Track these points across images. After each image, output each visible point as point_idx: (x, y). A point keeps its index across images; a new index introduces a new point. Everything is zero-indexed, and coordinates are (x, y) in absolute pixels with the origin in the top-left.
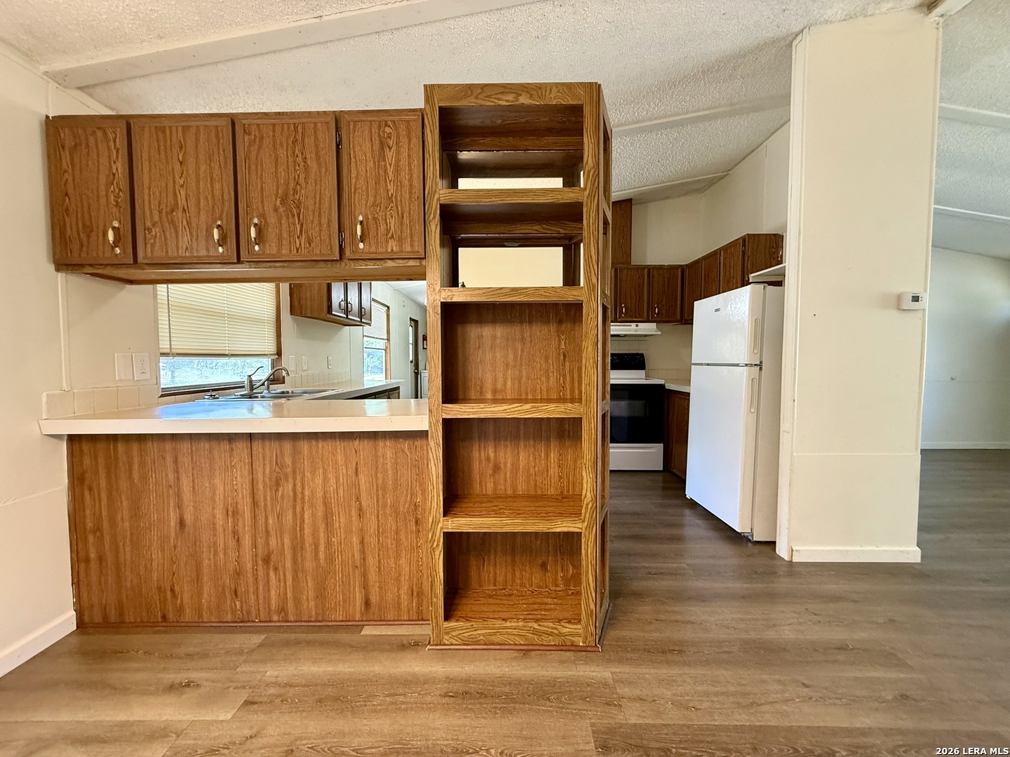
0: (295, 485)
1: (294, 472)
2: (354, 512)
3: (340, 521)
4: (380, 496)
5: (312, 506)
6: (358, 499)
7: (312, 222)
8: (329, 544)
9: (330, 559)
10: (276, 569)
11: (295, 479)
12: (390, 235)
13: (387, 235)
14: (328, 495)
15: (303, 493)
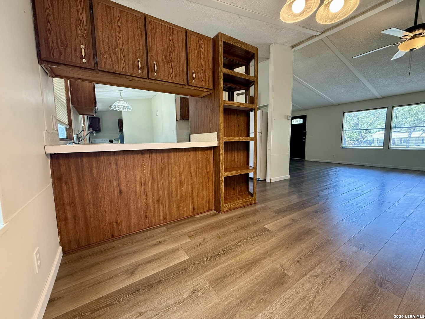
0: (169, 170)
1: (168, 165)
2: (189, 177)
3: (185, 182)
4: (197, 171)
5: (175, 177)
6: (191, 173)
7: (177, 68)
8: (181, 190)
9: (182, 196)
10: (162, 203)
11: (169, 168)
12: (202, 79)
13: (201, 79)
14: (181, 172)
15: (172, 173)
